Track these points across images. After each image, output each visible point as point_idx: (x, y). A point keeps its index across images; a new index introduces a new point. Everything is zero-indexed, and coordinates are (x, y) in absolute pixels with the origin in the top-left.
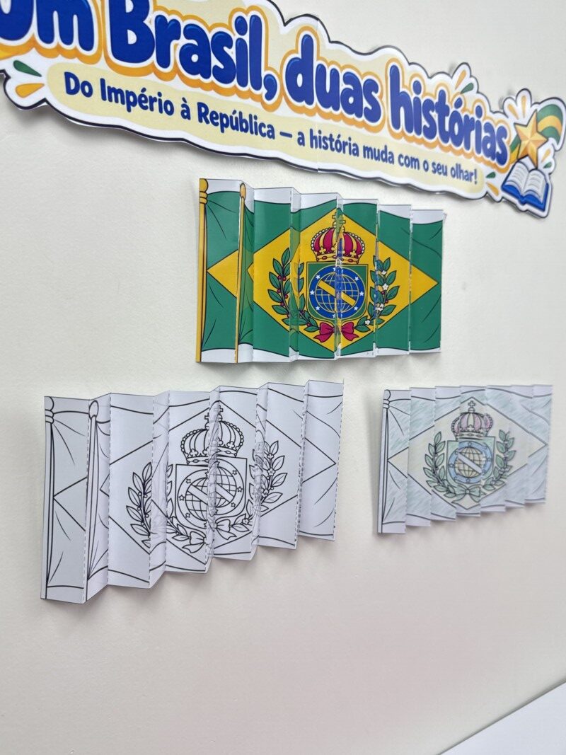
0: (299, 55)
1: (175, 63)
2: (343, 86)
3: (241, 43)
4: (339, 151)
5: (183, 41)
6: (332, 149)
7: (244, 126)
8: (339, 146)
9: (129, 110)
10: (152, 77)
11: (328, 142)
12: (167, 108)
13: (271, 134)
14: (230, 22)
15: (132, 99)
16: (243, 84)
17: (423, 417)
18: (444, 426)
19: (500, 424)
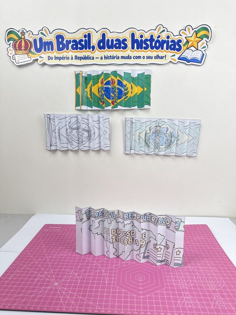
0: (101, 39)
1: (70, 49)
2: (115, 42)
3: (86, 40)
4: (113, 59)
5: (72, 43)
6: (111, 59)
7: (86, 58)
8: (113, 58)
9: (60, 60)
10: (65, 53)
11: (110, 57)
12: (68, 58)
13: (93, 58)
14: (83, 37)
15: (60, 58)
16: (86, 49)
17: (138, 125)
18: (148, 129)
19: (170, 130)
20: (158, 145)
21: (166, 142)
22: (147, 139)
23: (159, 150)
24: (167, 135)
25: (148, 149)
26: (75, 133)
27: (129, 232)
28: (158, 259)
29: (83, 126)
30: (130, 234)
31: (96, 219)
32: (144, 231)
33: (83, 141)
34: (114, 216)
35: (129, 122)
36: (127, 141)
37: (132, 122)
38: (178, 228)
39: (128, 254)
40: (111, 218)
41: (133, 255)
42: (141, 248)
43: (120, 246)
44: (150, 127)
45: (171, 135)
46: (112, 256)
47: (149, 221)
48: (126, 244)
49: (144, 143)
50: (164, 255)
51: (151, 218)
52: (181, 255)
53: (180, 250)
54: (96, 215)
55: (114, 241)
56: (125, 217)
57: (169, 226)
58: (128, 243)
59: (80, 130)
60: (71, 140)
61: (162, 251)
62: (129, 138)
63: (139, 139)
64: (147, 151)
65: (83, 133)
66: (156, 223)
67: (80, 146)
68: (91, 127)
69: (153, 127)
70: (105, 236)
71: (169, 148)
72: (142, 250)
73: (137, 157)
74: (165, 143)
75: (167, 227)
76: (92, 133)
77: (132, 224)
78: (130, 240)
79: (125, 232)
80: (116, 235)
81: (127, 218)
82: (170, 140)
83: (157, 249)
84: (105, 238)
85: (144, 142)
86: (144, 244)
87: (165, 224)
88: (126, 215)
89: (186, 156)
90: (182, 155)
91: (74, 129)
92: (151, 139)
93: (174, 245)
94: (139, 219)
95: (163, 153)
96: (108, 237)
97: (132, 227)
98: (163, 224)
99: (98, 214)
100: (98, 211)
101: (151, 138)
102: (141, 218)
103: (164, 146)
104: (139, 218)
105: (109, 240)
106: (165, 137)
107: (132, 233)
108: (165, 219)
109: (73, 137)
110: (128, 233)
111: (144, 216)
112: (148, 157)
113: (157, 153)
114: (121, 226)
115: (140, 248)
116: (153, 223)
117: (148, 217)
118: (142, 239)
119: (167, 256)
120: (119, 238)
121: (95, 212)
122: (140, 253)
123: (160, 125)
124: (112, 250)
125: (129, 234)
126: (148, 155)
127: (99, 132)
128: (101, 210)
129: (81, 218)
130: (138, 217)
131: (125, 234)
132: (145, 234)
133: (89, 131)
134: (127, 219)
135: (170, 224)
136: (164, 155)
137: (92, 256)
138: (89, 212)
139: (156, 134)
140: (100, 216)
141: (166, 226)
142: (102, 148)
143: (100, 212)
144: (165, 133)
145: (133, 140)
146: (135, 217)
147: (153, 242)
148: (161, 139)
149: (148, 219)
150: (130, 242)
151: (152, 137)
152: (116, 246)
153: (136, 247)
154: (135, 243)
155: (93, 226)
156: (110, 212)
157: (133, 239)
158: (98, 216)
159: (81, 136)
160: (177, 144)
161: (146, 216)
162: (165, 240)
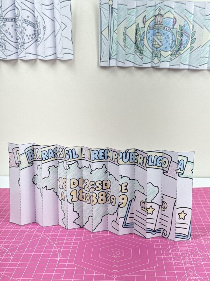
17: (122, 14)
18: (140, 20)
19: (180, 21)
20: (158, 49)
21: (173, 46)
22: (139, 39)
23: (159, 59)
24: (174, 31)
25: (141, 57)
26: (11, 28)
27: (100, 182)
28: (149, 226)
29: (24, 14)
30: (102, 186)
31: (43, 162)
32: (125, 180)
33: (24, 43)
34: (75, 156)
35: (107, 6)
36: (103, 43)
37: (112, 8)
38: (182, 172)
39: (99, 220)
40: (69, 160)
41: (106, 223)
42: (120, 208)
43: (84, 208)
44: (144, 17)
45: (182, 32)
46: (71, 226)
47: (133, 163)
48: (94, 203)
49: (133, 48)
50: (159, 220)
51: (136, 158)
52: (188, 220)
53: (186, 211)
54: (44, 156)
55: (75, 199)
56: (93, 156)
57: (166, 169)
58: (97, 202)
59: (19, 23)
60: (4, 41)
61: (155, 213)
62: (107, 38)
63: (125, 40)
64: (139, 62)
65: (24, 28)
66: (144, 165)
67: (19, 53)
68: (39, 16)
69: (150, 16)
70: (60, 191)
71: (177, 56)
72: (122, 212)
73: (121, 73)
74: (171, 47)
75: (163, 173)
76: (41, 27)
77: (104, 170)
78: (101, 197)
79: (94, 183)
80: (78, 189)
81: (95, 159)
82: (179, 41)
83: (147, 209)
84: (60, 196)
85: (134, 44)
86: (125, 201)
87: (161, 168)
88: (95, 154)
89: (208, 70)
90: (201, 68)
91: (7, 20)
92: (145, 40)
93: (175, 202)
94: (116, 160)
95: (167, 65)
96: (65, 192)
97: (104, 175)
98: (156, 167)
99: (48, 153)
100: (47, 149)
101: (145, 37)
102: (120, 157)
103: (170, 53)
104: (116, 157)
105: (66, 197)
106: (170, 36)
107: (105, 184)
108: (161, 158)
109: (7, 34)
110: (97, 184)
111: (124, 154)
112: (140, 74)
113: (157, 65)
114: (86, 174)
115: (118, 208)
116: (140, 165)
117: (131, 157)
118: (121, 193)
119: (163, 222)
120: (84, 194)
121: (42, 150)
122: (118, 218)
123: (162, 12)
124: (72, 216)
125: (100, 186)
126: (140, 68)
127: (54, 26)
128: (53, 148)
129: (17, 162)
130: (115, 155)
131: (93, 186)
132: (126, 184)
133: (34, 25)
134: (96, 161)
135: (169, 166)
136: (169, 69)
137: (38, 227)
138: (31, 151)
139: (155, 29)
140: (50, 158)
141: (161, 171)
142: (59, 56)
143: (50, 151)
144: (172, 27)
145: (113, 42)
146: (110, 157)
147: (140, 197)
148: (163, 38)
149: (132, 159)
150: (102, 200)
151: (148, 35)
152: (78, 209)
153: (111, 209)
154: (109, 202)
155: (39, 176)
156: (68, 149)
157: (106, 195)
158: (47, 158)
159: (21, 32)
160: (192, 48)
161: (128, 154)
162: (159, 195)
